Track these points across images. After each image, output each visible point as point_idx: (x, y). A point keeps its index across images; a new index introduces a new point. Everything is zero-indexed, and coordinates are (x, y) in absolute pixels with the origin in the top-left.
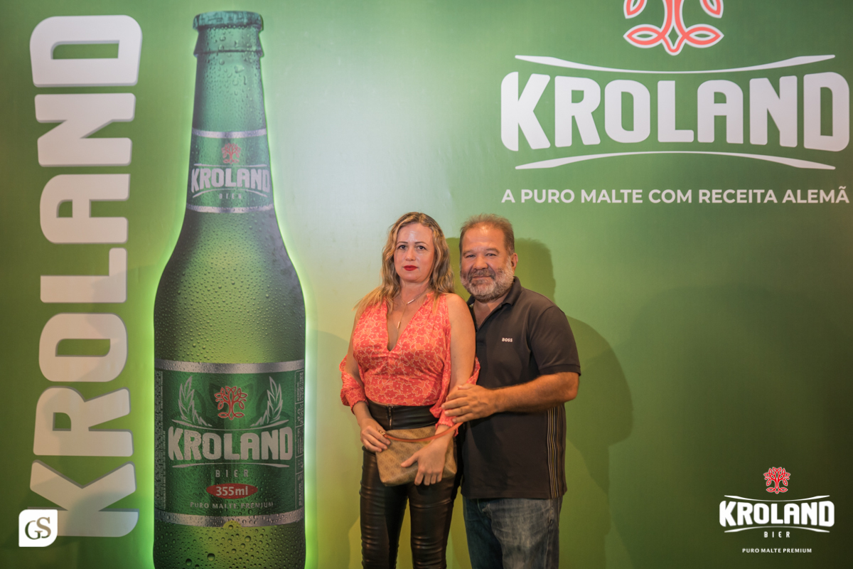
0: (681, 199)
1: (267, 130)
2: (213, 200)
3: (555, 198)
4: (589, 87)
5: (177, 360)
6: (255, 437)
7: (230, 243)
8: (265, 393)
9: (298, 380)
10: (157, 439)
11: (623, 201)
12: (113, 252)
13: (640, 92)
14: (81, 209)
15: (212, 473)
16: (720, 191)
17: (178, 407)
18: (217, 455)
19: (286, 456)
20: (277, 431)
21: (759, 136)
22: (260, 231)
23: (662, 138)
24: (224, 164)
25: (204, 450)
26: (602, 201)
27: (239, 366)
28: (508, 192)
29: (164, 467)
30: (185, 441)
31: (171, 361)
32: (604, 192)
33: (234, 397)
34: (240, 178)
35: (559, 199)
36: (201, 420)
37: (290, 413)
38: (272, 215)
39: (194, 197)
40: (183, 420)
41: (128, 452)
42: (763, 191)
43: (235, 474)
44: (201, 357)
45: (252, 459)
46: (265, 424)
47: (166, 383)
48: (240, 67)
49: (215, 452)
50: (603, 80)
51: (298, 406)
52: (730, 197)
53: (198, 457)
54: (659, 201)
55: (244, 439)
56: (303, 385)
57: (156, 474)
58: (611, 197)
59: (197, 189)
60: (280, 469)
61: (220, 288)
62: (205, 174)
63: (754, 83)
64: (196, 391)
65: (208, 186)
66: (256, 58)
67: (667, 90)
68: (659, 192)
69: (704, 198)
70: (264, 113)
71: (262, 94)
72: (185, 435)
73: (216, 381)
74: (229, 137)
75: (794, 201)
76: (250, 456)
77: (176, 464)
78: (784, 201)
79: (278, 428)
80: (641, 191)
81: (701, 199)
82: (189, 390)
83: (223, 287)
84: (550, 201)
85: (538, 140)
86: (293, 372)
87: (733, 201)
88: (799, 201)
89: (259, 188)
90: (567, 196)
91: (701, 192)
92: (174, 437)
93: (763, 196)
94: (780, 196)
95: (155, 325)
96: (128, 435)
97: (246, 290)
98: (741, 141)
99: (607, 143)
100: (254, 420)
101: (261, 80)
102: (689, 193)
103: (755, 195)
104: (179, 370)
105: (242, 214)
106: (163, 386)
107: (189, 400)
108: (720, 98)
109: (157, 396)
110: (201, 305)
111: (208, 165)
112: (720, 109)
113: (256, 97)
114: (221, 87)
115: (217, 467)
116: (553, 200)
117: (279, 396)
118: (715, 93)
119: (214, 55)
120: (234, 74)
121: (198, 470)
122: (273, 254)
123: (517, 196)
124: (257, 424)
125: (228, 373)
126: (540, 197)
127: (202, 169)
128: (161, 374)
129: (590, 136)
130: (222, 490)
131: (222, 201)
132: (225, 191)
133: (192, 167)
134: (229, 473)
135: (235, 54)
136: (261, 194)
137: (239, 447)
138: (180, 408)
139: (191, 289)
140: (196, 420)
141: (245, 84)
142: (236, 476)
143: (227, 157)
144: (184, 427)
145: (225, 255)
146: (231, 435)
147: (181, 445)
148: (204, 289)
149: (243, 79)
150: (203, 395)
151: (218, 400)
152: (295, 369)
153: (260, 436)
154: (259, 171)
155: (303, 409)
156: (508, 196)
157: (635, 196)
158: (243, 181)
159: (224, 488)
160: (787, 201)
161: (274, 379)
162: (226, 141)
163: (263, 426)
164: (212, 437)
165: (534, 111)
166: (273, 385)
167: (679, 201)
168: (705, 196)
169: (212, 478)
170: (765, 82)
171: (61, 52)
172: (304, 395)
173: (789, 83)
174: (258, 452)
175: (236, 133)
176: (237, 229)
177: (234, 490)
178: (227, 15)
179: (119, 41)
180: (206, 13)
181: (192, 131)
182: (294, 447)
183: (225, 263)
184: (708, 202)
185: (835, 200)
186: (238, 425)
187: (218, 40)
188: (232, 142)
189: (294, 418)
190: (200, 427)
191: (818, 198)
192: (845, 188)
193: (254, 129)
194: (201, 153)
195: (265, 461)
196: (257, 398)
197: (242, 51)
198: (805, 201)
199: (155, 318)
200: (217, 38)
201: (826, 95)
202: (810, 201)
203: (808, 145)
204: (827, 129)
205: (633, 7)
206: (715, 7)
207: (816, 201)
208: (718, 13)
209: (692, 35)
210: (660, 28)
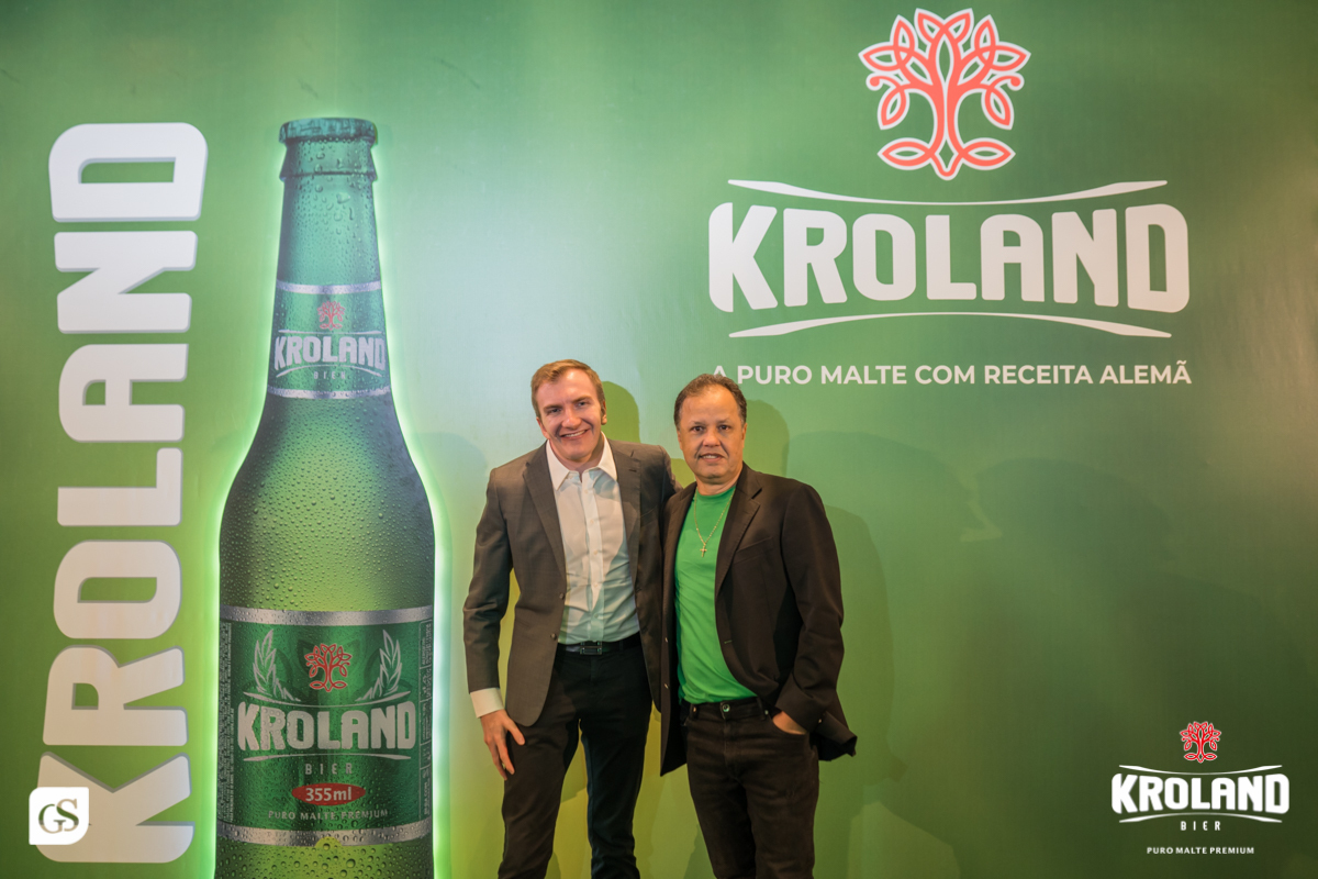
0: (960, 379)
1: (381, 286)
2: (305, 380)
3: (786, 378)
4: (832, 224)
5: (252, 606)
6: (362, 716)
7: (329, 440)
8: (377, 654)
9: (424, 635)
10: (222, 720)
11: (879, 381)
12: (163, 454)
13: (901, 230)
14: (118, 393)
15: (300, 769)
16: (1014, 367)
17: (253, 675)
18: (308, 743)
19: (407, 743)
20: (393, 707)
21: (1066, 292)
22: (372, 424)
23: (933, 294)
24: (321, 331)
25: (289, 736)
26: (850, 381)
27: (339, 615)
28: (719, 368)
29: (232, 760)
30: (262, 723)
31: (243, 608)
32: (853, 369)
33: (333, 659)
34: (343, 349)
35: (791, 378)
36: (285, 693)
37: (412, 682)
38: (387, 400)
39: (278, 376)
40: (260, 693)
41: (179, 739)
42: (1073, 367)
43: (334, 769)
44: (286, 602)
45: (357, 748)
46: (377, 698)
47: (236, 639)
48: (345, 195)
49: (305, 738)
50: (850, 214)
51: (424, 672)
52: (1028, 375)
53: (280, 745)
54: (929, 381)
55: (347, 718)
56: (431, 642)
57: (220, 770)
58: (862, 378)
59: (283, 365)
60: (398, 762)
61: (314, 504)
62: (295, 344)
63: (1057, 218)
64: (278, 650)
65: (298, 361)
66: (367, 181)
67: (939, 228)
68: (929, 368)
69: (992, 377)
70: (378, 259)
71: (375, 234)
72: (262, 715)
73: (306, 638)
74: (328, 293)
75: (1116, 381)
76: (356, 744)
77: (248, 757)
78: (1102, 381)
79: (395, 703)
80: (904, 367)
81: (988, 378)
82: (268, 650)
83: (318, 503)
84: (777, 382)
85: (760, 297)
86: (417, 623)
87: (1032, 381)
88: (1123, 381)
89: (370, 364)
90: (802, 375)
91: (987, 368)
92: (246, 716)
93: (1074, 374)
94: (1096, 374)
95: (221, 557)
96: (180, 715)
97: (350, 507)
98: (1042, 299)
99: (856, 301)
100: (360, 693)
101: (373, 214)
102: (971, 370)
103: (1062, 373)
104: (255, 621)
105: (345, 401)
106: (232, 643)
107: (269, 663)
108: (1011, 239)
109: (222, 658)
110: (286, 528)
111: (299, 332)
112: (1012, 255)
113: (367, 237)
114: (317, 223)
115: (307, 760)
116: (782, 381)
117: (396, 658)
118: (1005, 233)
119: (309, 178)
120: (336, 204)
121: (280, 764)
122: (389, 457)
124: (365, 697)
125: (324, 624)
126: (764, 376)
127: (290, 338)
128: (229, 626)
129: (833, 292)
130: (314, 794)
131: (318, 381)
132: (322, 367)
133: (276, 335)
134: (325, 769)
135: (338, 176)
136: (373, 373)
137: (339, 730)
138: (256, 676)
139: (273, 506)
140: (278, 693)
141: (351, 219)
142: (334, 772)
143: (326, 321)
144: (260, 703)
145: (321, 458)
146: (327, 713)
147: (256, 729)
148: (291, 506)
149: (348, 211)
150: (289, 657)
151: (310, 663)
152: (419, 619)
153: (369, 715)
154: (371, 340)
155: (432, 676)
157: (895, 375)
158: (348, 354)
159: (317, 790)
160: (1106, 381)
161: (388, 631)
162: (324, 298)
163: (373, 700)
164: (301, 717)
165: (755, 257)
166: (388, 641)
167: (957, 382)
168: (992, 374)
169: (300, 775)
170: (1073, 216)
171: (94, 172)
172: (432, 657)
173: (1105, 219)
174: (367, 738)
175: (338, 287)
176: (338, 421)
177: (331, 793)
178: (327, 124)
179: (174, 159)
180: (297, 121)
181: (277, 284)
182: (417, 730)
183: (321, 470)
184: (997, 382)
185: (1173, 377)
186: (338, 700)
187: (314, 158)
188: (332, 300)
189: (418, 688)
190: (284, 703)
191: (1149, 377)
192: (1184, 362)
193: (364, 282)
194: (289, 316)
195: (377, 751)
196: (366, 661)
197: (348, 173)
198: (1131, 382)
199: (221, 547)
200: (313, 155)
201: (1156, 235)
202: (1138, 381)
203: (1133, 303)
204: (1158, 282)
205: (890, 114)
206: (1002, 116)
207: (1146, 382)
208: (1006, 122)
209: (972, 153)
210: (928, 142)
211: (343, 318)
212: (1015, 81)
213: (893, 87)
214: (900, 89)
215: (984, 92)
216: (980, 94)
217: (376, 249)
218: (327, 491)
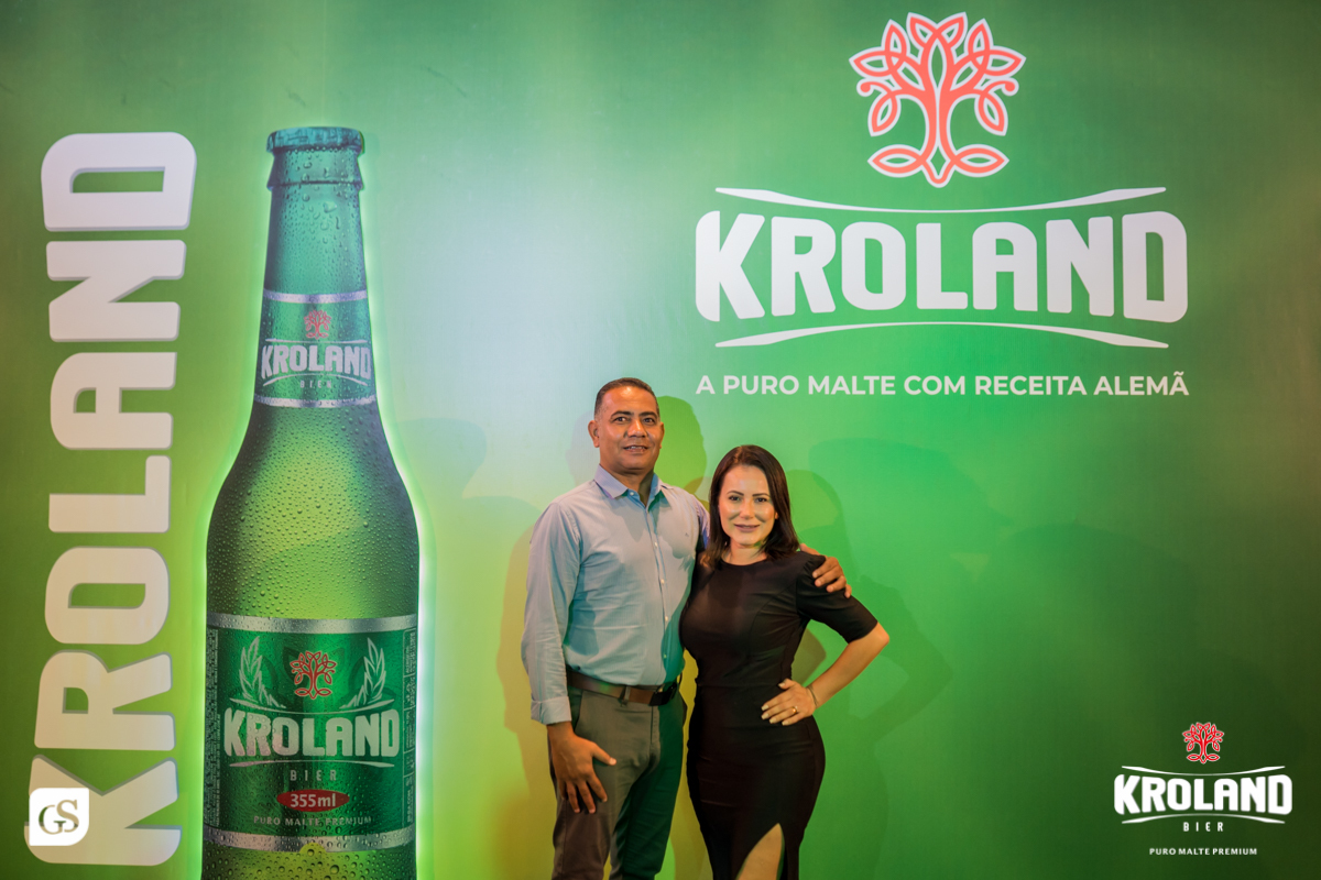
0: (950, 390)
1: (367, 295)
2: (292, 389)
3: (772, 388)
4: (821, 232)
5: (238, 613)
6: (346, 724)
7: (315, 449)
8: (362, 662)
9: (408, 643)
10: (209, 725)
11: (868, 391)
12: (151, 462)
14: (108, 400)
15: (285, 775)
16: (1006, 378)
17: (239, 681)
18: (293, 749)
19: (391, 751)
20: (377, 715)
22: (357, 433)
24: (307, 340)
25: (274, 742)
26: (838, 391)
27: (324, 622)
28: (706, 378)
29: (218, 766)
30: (248, 729)
31: (229, 615)
32: (841, 379)
33: (318, 666)
34: (329, 358)
35: (777, 388)
36: (271, 700)
37: (396, 690)
38: (373, 410)
39: (265, 385)
40: (246, 700)
41: (167, 744)
43: (318, 776)
44: (272, 610)
45: (341, 755)
46: (361, 705)
47: (224, 647)
48: (331, 205)
49: (290, 745)
51: (408, 680)
52: (1019, 385)
53: (266, 751)
54: (918, 392)
55: (331, 725)
56: (414, 651)
57: (207, 775)
58: (850, 389)
59: (269, 374)
60: (381, 769)
61: (300, 513)
62: (281, 353)
64: (264, 657)
65: (285, 370)
66: (353, 192)
67: (929, 236)
68: (918, 379)
69: (983, 388)
70: (364, 269)
71: (362, 243)
72: (248, 721)
73: (292, 645)
74: (315, 302)
75: (1111, 393)
76: (340, 751)
77: (234, 762)
79: (379, 711)
80: (893, 378)
81: (978, 389)
82: (254, 657)
83: (304, 511)
84: (764, 392)
86: (401, 631)
87: (1024, 392)
88: (1118, 392)
89: (356, 373)
90: (789, 385)
91: (978, 379)
92: (232, 722)
93: (1067, 385)
94: (1090, 384)
95: (208, 560)
96: (168, 719)
97: (336, 516)
101: (360, 223)
102: (962, 381)
103: (1055, 384)
104: (241, 628)
105: (331, 410)
106: (219, 650)
107: (255, 670)
108: (1004, 247)
109: (209, 664)
110: (272, 536)
111: (286, 341)
112: (1005, 263)
113: (353, 246)
114: (304, 232)
115: (292, 766)
116: (768, 391)
117: (381, 666)
119: (296, 187)
120: (323, 214)
121: (265, 770)
122: (375, 466)
123: (718, 385)
124: (350, 705)
125: (309, 632)
126: (750, 386)
127: (276, 346)
128: (216, 633)
130: (298, 800)
131: (304, 390)
132: (309, 377)
133: (263, 344)
134: (310, 776)
135: (325, 185)
136: (359, 382)
137: (324, 737)
138: (242, 682)
139: (259, 514)
140: (264, 699)
141: (338, 228)
142: (319, 779)
143: (312, 330)
144: (247, 709)
145: (307, 466)
146: (312, 720)
147: (243, 734)
149: (334, 220)
150: (274, 664)
151: (295, 670)
152: (403, 628)
153: (353, 723)
154: (356, 349)
155: (415, 684)
156: (705, 385)
157: (884, 385)
158: (334, 363)
159: (302, 796)
160: (1101, 392)
161: (373, 641)
162: (311, 307)
163: (357, 707)
164: (286, 724)
165: (742, 266)
166: (372, 649)
167: (947, 392)
168: (983, 384)
169: (286, 781)
171: (86, 182)
172: (416, 665)
174: (351, 745)
175: (325, 296)
176: (324, 430)
177: (316, 799)
178: (315, 133)
179: (164, 168)
180: (285, 130)
181: (264, 293)
182: (401, 737)
183: (306, 478)
184: (988, 393)
185: (1169, 390)
186: (323, 707)
187: (302, 167)
188: (319, 309)
189: (401, 696)
190: (270, 710)
191: (1145, 389)
192: (1182, 373)
193: (350, 291)
194: (277, 324)
195: (360, 758)
196: (350, 668)
197: (335, 182)
198: (1126, 393)
199: (208, 554)
200: (300, 164)
201: (1154, 243)
202: (1133, 392)
203: (1130, 312)
204: (1155, 291)
205: (882, 120)
206: (996, 122)
207: (1142, 393)
208: (1000, 128)
209: (965, 160)
210: (919, 149)
211: (329, 326)
212: (1010, 86)
213: (884, 93)
214: (891, 95)
215: (977, 97)
216: (973, 100)
217: (363, 258)
218: (313, 499)
